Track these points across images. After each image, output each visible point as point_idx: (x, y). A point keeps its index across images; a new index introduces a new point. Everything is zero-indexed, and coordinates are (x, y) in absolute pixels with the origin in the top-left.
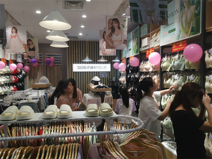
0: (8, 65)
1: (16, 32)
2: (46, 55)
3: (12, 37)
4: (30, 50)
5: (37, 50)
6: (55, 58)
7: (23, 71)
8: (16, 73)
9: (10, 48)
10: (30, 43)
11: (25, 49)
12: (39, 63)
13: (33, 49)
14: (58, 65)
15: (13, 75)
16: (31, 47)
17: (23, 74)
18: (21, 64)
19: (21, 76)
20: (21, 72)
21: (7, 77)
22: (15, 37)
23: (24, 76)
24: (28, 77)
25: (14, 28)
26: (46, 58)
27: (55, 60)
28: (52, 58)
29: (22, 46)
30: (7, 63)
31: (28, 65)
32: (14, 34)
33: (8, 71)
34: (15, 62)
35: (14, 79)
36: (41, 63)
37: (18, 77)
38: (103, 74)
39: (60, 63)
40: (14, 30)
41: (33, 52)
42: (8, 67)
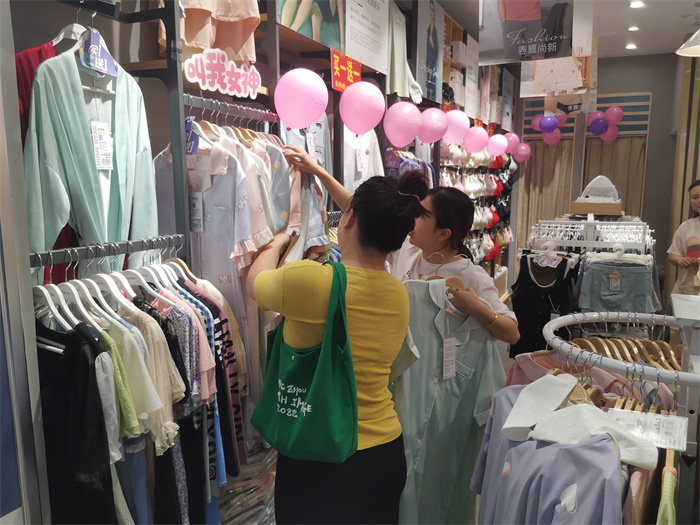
6: (624, 109)
7: (512, 159)
8: (497, 166)
9: (533, 77)
12: (563, 130)
14: (632, 137)
15: (492, 171)
17: (511, 170)
19: (506, 177)
20: (508, 164)
21: (481, 176)
23: (514, 177)
24: (522, 181)
28: (615, 109)
29: (573, 65)
31: (527, 141)
33: (483, 160)
34: (501, 130)
35: (494, 185)
36: (571, 130)
37: (502, 178)
39: (644, 127)
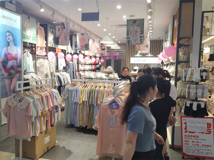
0: (91, 59)
1: (94, 42)
2: (115, 52)
3: (92, 45)
4: (102, 50)
5: (106, 50)
6: (120, 53)
7: (100, 62)
8: (95, 64)
9: (91, 51)
10: (102, 45)
11: (98, 51)
12: (109, 57)
13: (104, 49)
15: (93, 65)
16: (103, 48)
18: (98, 58)
19: (98, 66)
20: (99, 63)
21: (90, 65)
22: (93, 44)
23: (100, 66)
25: (93, 40)
26: (114, 53)
27: (120, 55)
28: (118, 53)
29: (96, 49)
30: (91, 57)
31: (103, 59)
32: (93, 43)
33: (91, 63)
34: (95, 57)
35: (94, 67)
36: (111, 57)
37: (97, 66)
38: (153, 65)
39: (124, 57)
40: (93, 41)
41: (103, 51)
42: (90, 60)
